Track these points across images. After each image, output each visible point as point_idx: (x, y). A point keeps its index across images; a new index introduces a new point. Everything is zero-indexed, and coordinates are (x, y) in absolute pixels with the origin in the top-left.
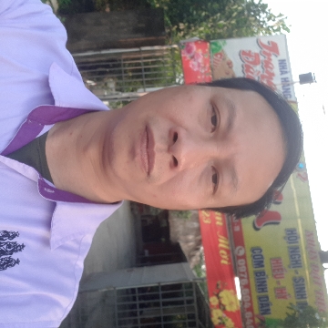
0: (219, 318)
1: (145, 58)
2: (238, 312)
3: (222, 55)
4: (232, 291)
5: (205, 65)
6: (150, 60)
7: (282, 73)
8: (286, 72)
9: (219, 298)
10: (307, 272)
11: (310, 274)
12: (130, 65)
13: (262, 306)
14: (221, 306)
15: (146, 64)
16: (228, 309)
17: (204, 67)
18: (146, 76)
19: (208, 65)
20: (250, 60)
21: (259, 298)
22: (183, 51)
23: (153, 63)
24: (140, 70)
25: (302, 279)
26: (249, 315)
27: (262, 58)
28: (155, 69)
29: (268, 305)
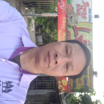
0: (61, 87)
1: (45, 3)
2: (66, 86)
3: (71, 5)
4: (65, 80)
5: (65, 7)
6: (47, 4)
7: (89, 13)
8: (91, 13)
9: (61, 81)
10: (88, 77)
11: (89, 77)
12: (40, 5)
13: (74, 85)
14: (61, 84)
15: (46, 5)
16: (64, 85)
17: (65, 8)
18: (45, 9)
19: (66, 8)
20: (80, 7)
21: (73, 83)
22: (58, 2)
23: (48, 5)
24: (43, 7)
25: (87, 78)
26: (69, 87)
27: (83, 7)
28: (48, 7)
29: (76, 85)
